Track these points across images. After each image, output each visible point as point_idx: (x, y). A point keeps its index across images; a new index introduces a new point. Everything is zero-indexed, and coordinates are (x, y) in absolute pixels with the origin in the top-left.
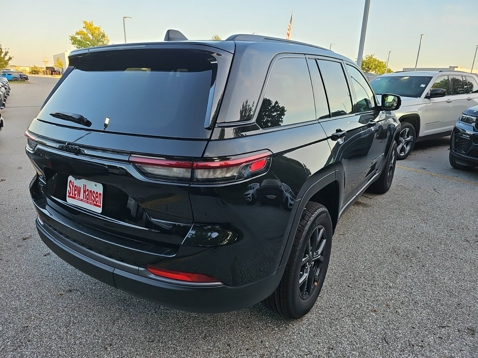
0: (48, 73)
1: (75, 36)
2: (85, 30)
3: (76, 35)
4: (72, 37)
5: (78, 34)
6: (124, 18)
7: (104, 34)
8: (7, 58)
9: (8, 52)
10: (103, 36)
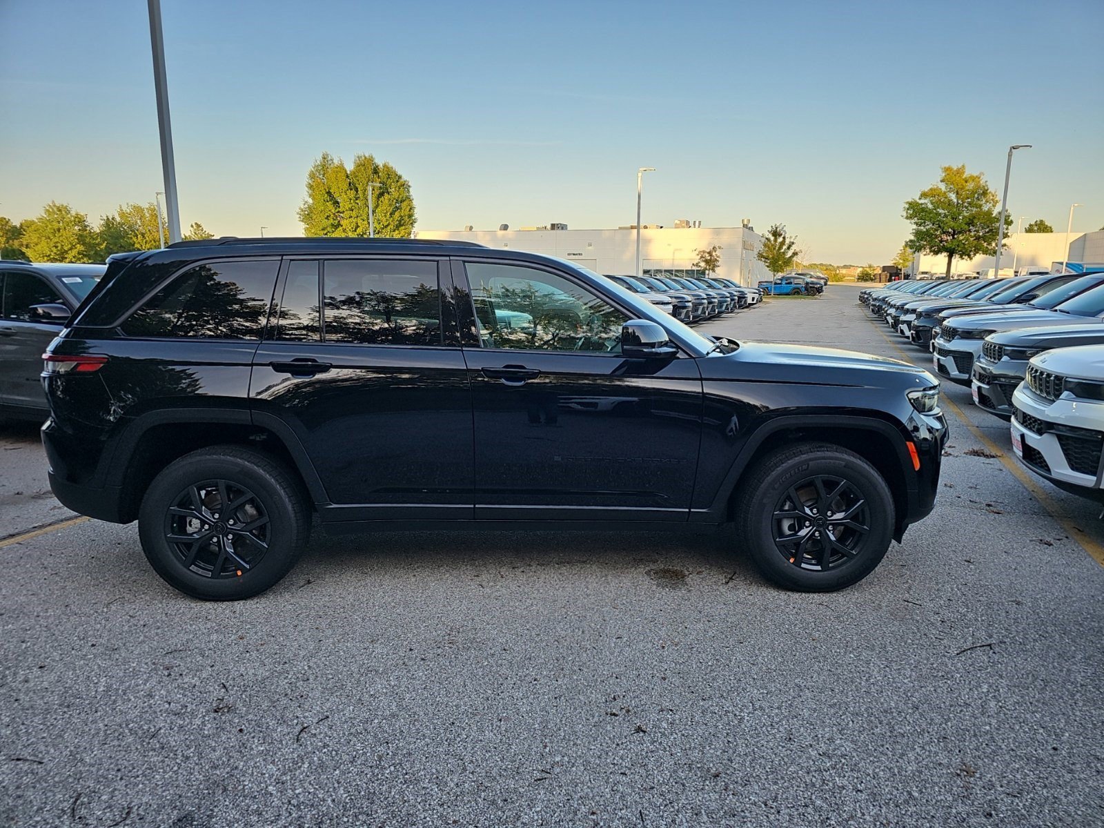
0: (883, 277)
1: (918, 201)
2: (943, 187)
3: (920, 199)
4: (910, 204)
5: (924, 195)
6: (1013, 150)
7: (986, 188)
8: (790, 254)
9: (793, 243)
10: (985, 193)
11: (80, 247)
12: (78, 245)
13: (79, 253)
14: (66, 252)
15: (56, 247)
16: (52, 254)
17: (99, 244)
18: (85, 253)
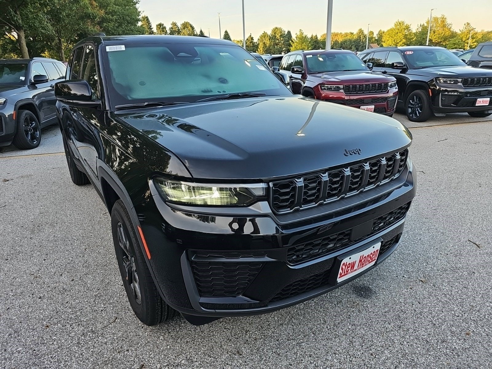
11: (404, 41)
12: (403, 40)
13: (403, 43)
14: (398, 43)
15: (395, 41)
16: (392, 44)
17: (412, 38)
18: (406, 43)
